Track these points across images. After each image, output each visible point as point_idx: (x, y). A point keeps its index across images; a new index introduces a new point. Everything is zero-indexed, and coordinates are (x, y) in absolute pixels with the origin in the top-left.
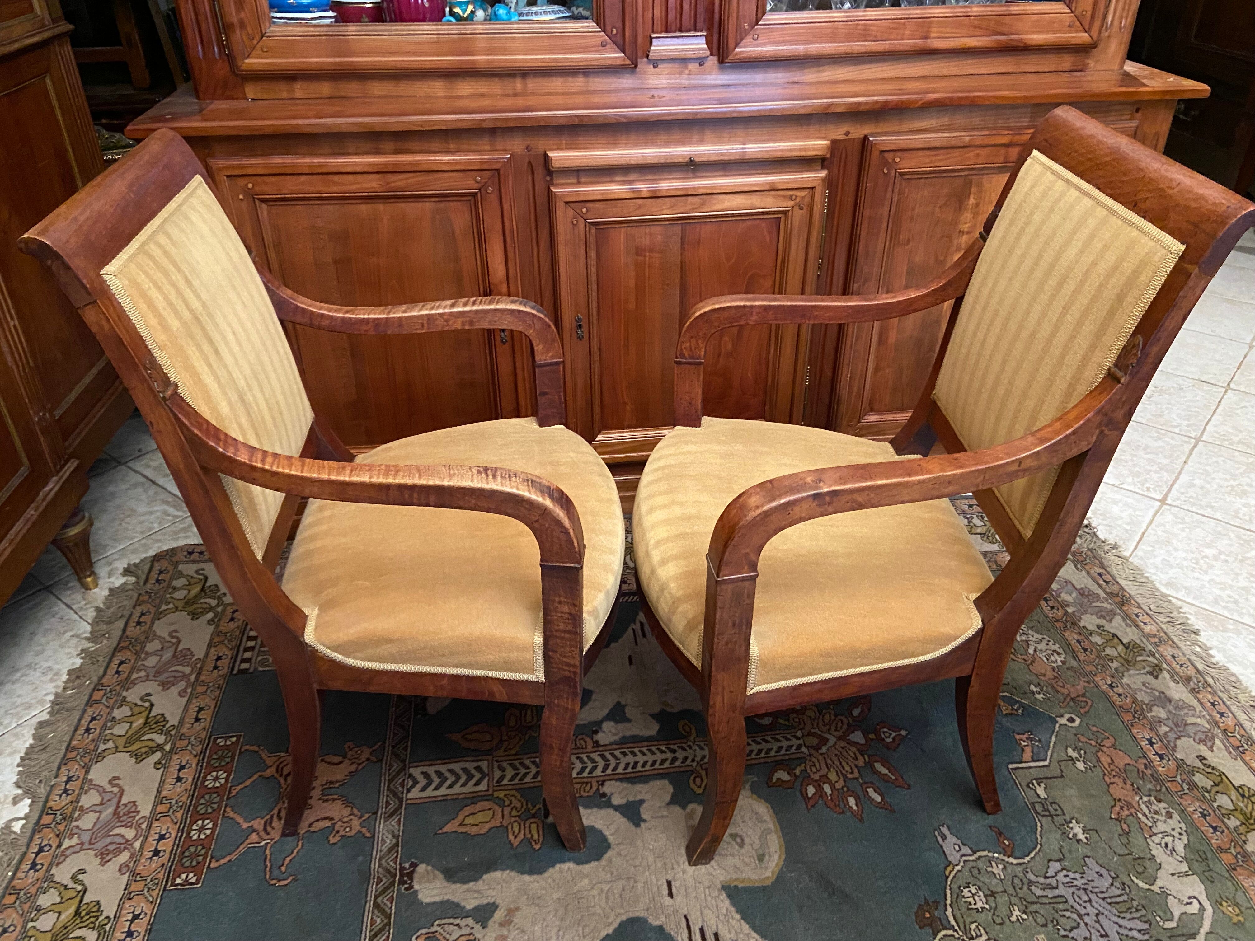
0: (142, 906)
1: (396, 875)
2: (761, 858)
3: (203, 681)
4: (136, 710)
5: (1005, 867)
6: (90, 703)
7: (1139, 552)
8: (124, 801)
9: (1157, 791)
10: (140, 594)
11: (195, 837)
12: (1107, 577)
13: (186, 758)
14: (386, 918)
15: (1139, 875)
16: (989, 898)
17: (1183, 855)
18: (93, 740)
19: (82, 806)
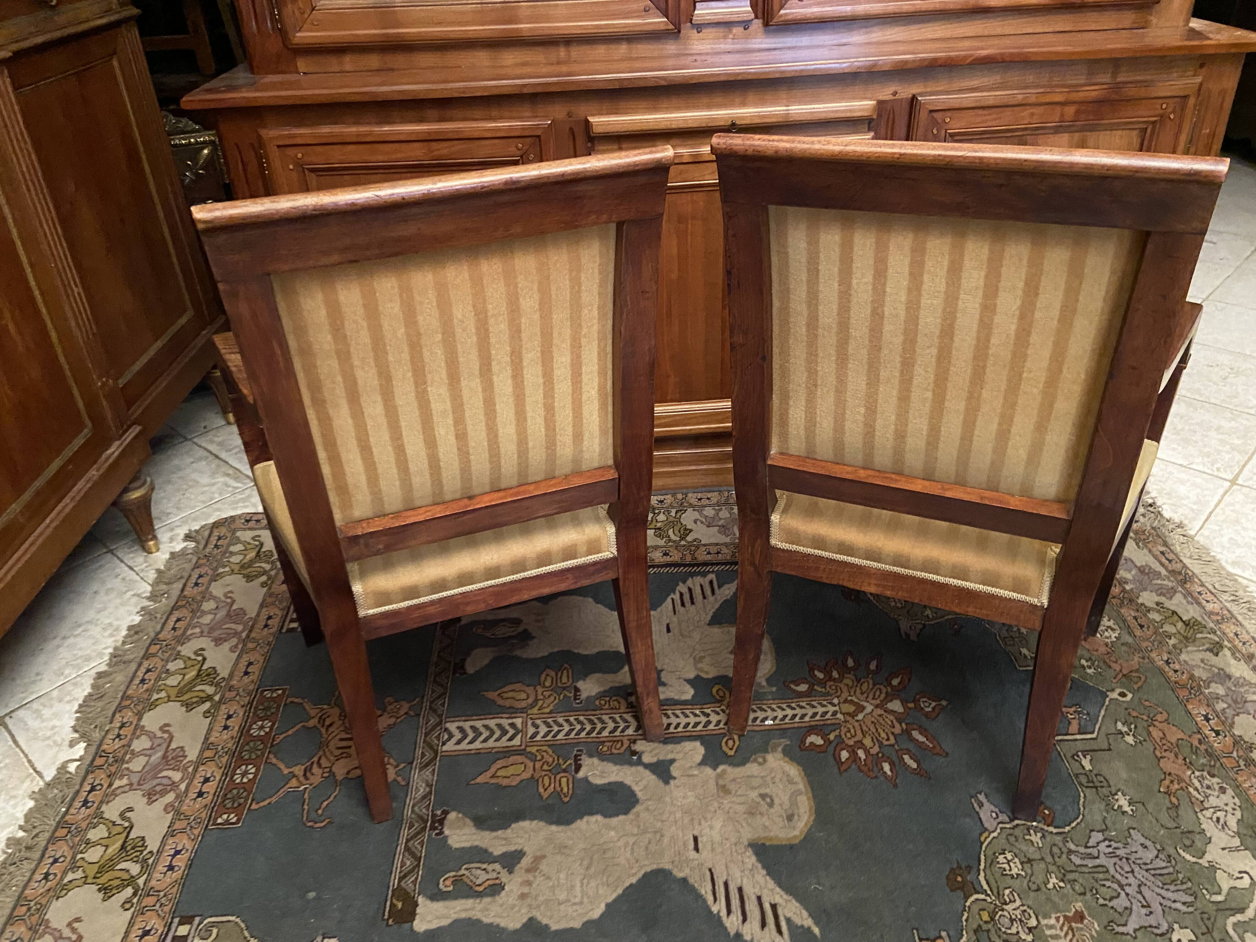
0: (184, 842)
1: (427, 821)
2: (790, 818)
3: (254, 638)
4: (190, 663)
5: (1043, 836)
6: (147, 656)
7: (1205, 532)
8: (173, 746)
9: (1210, 766)
10: (199, 558)
11: (238, 781)
12: (1171, 556)
13: (233, 708)
14: (416, 860)
15: (1186, 848)
16: (1025, 865)
17: (1236, 830)
18: (147, 690)
19: (133, 750)
